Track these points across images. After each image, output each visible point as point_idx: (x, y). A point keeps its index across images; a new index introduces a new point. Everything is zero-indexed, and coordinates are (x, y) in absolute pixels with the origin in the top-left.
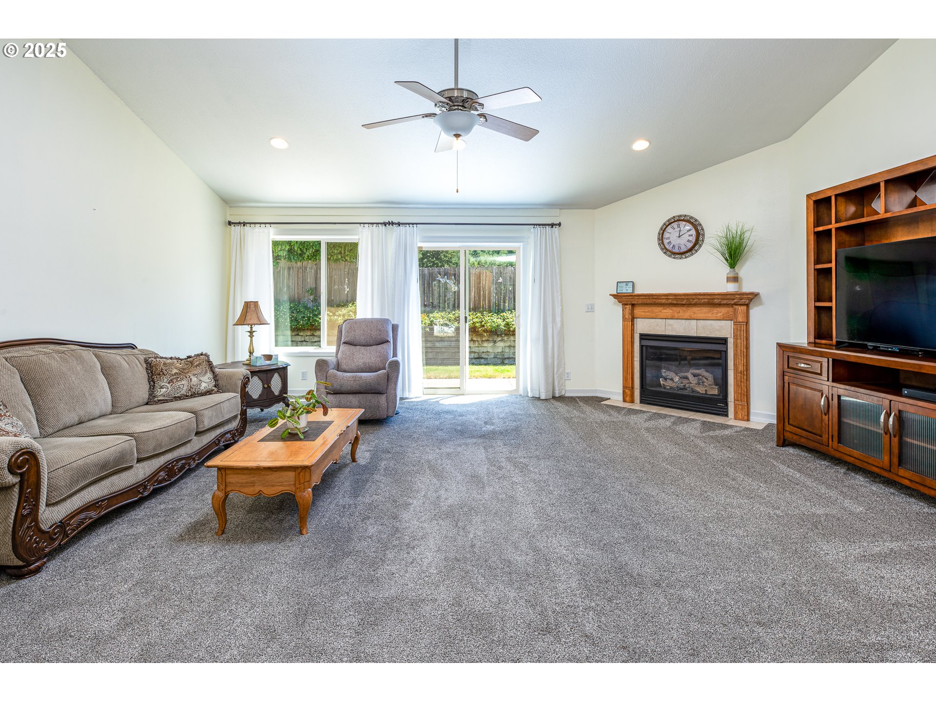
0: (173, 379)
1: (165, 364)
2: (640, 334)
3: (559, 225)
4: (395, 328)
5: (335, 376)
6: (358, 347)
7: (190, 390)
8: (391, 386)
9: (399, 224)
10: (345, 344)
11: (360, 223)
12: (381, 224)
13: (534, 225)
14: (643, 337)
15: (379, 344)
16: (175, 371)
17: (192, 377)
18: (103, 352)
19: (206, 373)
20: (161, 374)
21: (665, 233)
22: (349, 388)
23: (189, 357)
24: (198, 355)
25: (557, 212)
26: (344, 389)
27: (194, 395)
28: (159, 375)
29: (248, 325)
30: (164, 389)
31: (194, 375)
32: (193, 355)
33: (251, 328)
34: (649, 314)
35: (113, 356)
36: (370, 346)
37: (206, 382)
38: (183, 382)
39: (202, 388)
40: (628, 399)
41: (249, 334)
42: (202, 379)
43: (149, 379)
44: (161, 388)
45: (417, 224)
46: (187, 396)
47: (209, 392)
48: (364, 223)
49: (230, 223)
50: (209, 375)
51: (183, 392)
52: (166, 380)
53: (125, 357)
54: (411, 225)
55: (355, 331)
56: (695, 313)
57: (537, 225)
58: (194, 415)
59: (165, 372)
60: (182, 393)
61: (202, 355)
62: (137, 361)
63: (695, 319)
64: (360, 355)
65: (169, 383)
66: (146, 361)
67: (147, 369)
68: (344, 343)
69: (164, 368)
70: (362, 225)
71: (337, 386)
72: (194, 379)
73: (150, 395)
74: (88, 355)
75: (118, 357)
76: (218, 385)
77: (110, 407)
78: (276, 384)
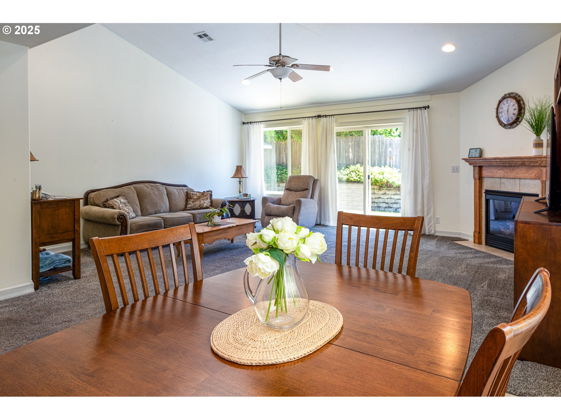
0: (194, 201)
1: (193, 194)
2: (485, 190)
3: (428, 107)
4: (315, 182)
5: (269, 206)
6: (292, 192)
7: (199, 206)
8: (296, 214)
9: (326, 116)
10: (287, 190)
11: (303, 118)
12: (314, 117)
13: (409, 109)
14: (488, 192)
15: (303, 191)
16: (196, 197)
17: (201, 201)
18: (168, 187)
19: (207, 199)
20: (191, 198)
21: (499, 108)
22: (274, 213)
23: (204, 192)
24: (208, 191)
25: (428, 97)
26: (272, 213)
27: (201, 208)
28: (190, 198)
29: (239, 178)
30: (190, 205)
31: (202, 200)
32: (206, 191)
33: (240, 179)
34: (490, 174)
35: (172, 189)
36: (299, 191)
37: (207, 203)
38: (197, 203)
39: (204, 206)
40: (477, 241)
41: (239, 182)
42: (205, 201)
43: (186, 200)
44: (189, 204)
45: (334, 115)
46: (198, 209)
47: (207, 208)
48: (305, 118)
49: (244, 123)
50: (209, 200)
51: (197, 207)
52: (191, 201)
53: (178, 190)
54: (330, 116)
55: (291, 182)
56: (517, 173)
57: (411, 109)
58: (192, 215)
59: (192, 198)
60: (196, 207)
61: (209, 191)
62: (183, 192)
63: (518, 178)
64: (292, 196)
65: (192, 202)
66: (187, 193)
67: (186, 196)
69: (192, 196)
70: (304, 119)
71: (269, 211)
72: (202, 201)
73: (185, 207)
74: (163, 188)
75: (175, 190)
76: (212, 205)
77: (168, 210)
78: (248, 209)
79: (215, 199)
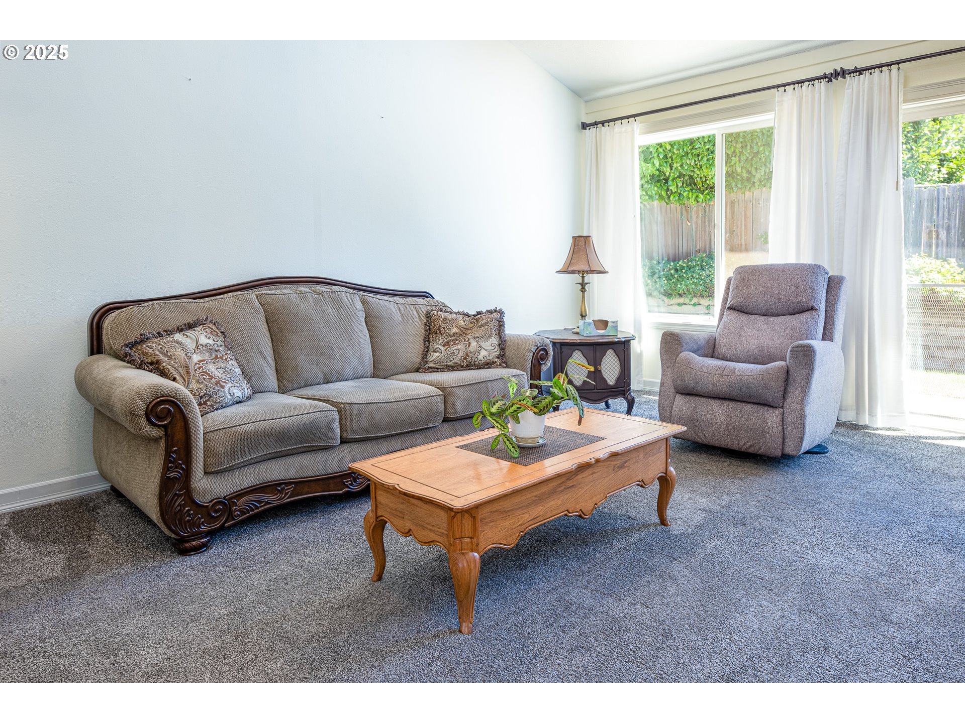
0: (450, 341)
1: (445, 319)
4: (834, 284)
5: (688, 363)
6: (753, 317)
7: (465, 359)
8: (794, 395)
10: (732, 311)
11: (779, 86)
12: (819, 78)
15: (795, 314)
16: (455, 330)
17: (472, 341)
18: (372, 299)
19: (490, 336)
20: (438, 332)
22: (710, 387)
23: (479, 313)
24: (490, 312)
26: (701, 388)
27: (469, 366)
28: (436, 333)
29: (579, 272)
30: (437, 354)
31: (475, 338)
32: (484, 311)
33: (583, 277)
35: (385, 303)
36: (778, 315)
37: (487, 349)
38: (459, 347)
39: (480, 357)
41: (580, 287)
42: (483, 344)
43: (425, 338)
44: (435, 351)
46: (462, 367)
47: (488, 365)
48: (785, 85)
49: (584, 125)
50: (494, 340)
51: (457, 360)
52: (441, 341)
53: (402, 307)
55: (749, 287)
58: (441, 393)
59: (443, 331)
60: (455, 361)
61: (495, 311)
62: (416, 313)
65: (444, 346)
66: (428, 315)
67: (425, 324)
68: (730, 308)
69: (443, 325)
70: (782, 89)
71: (690, 382)
72: (474, 344)
73: (423, 358)
74: (354, 300)
75: (392, 307)
76: (503, 358)
77: (369, 369)
78: (610, 368)
79: (513, 336)
